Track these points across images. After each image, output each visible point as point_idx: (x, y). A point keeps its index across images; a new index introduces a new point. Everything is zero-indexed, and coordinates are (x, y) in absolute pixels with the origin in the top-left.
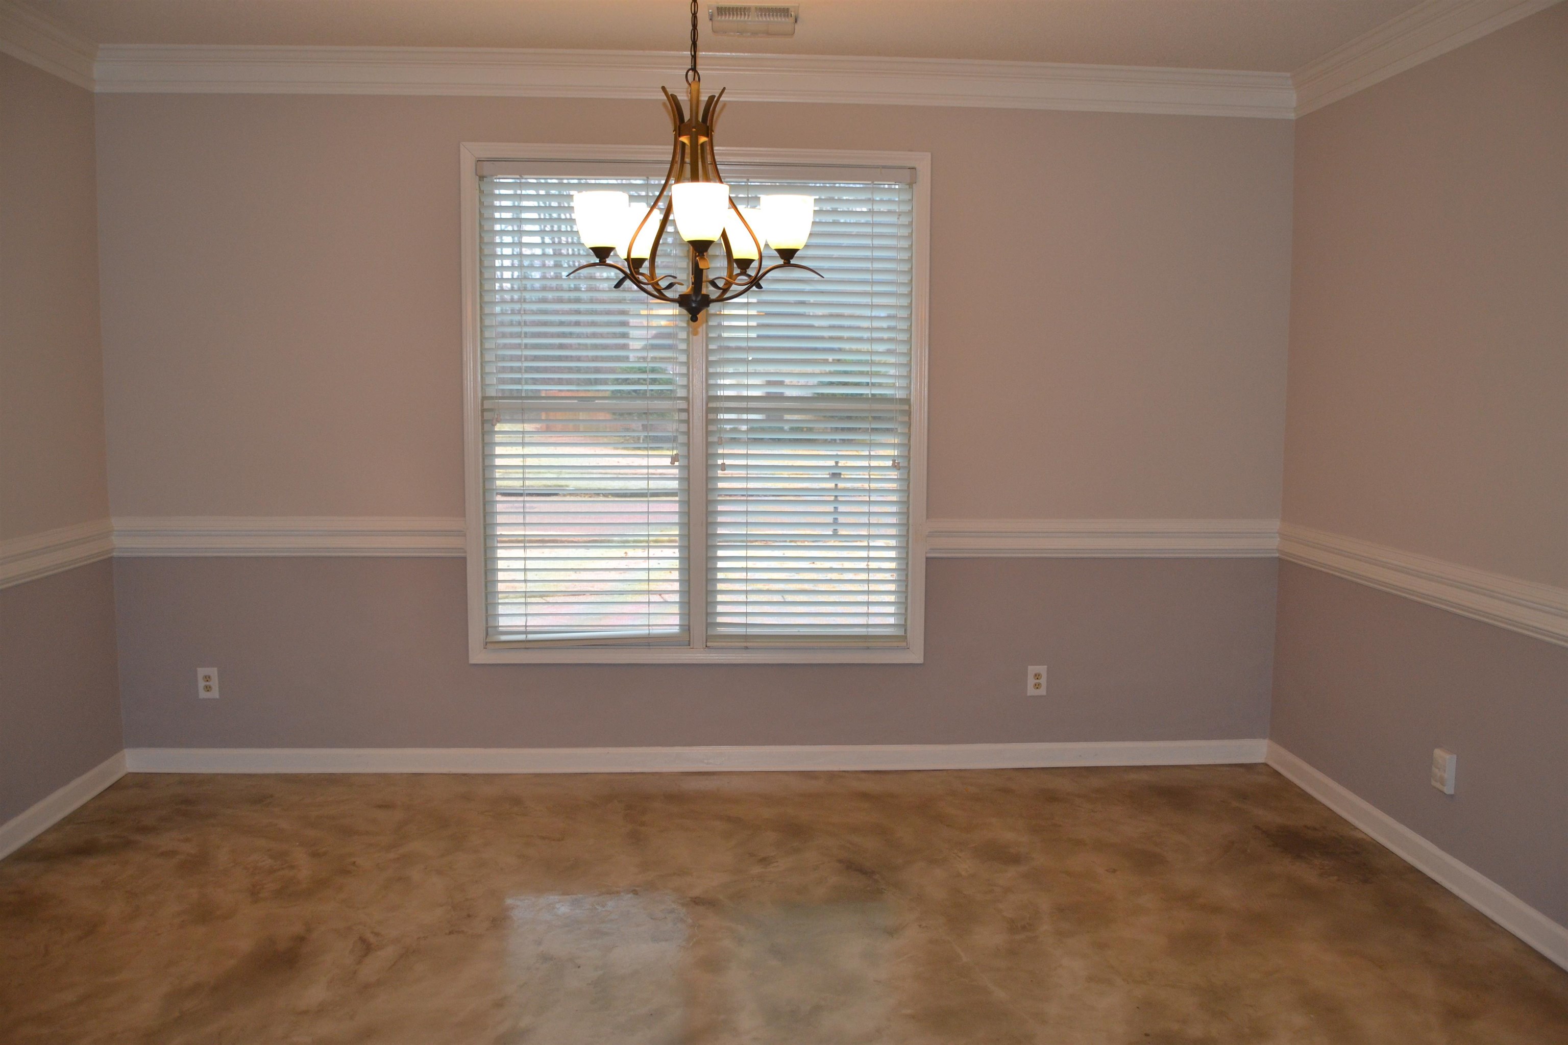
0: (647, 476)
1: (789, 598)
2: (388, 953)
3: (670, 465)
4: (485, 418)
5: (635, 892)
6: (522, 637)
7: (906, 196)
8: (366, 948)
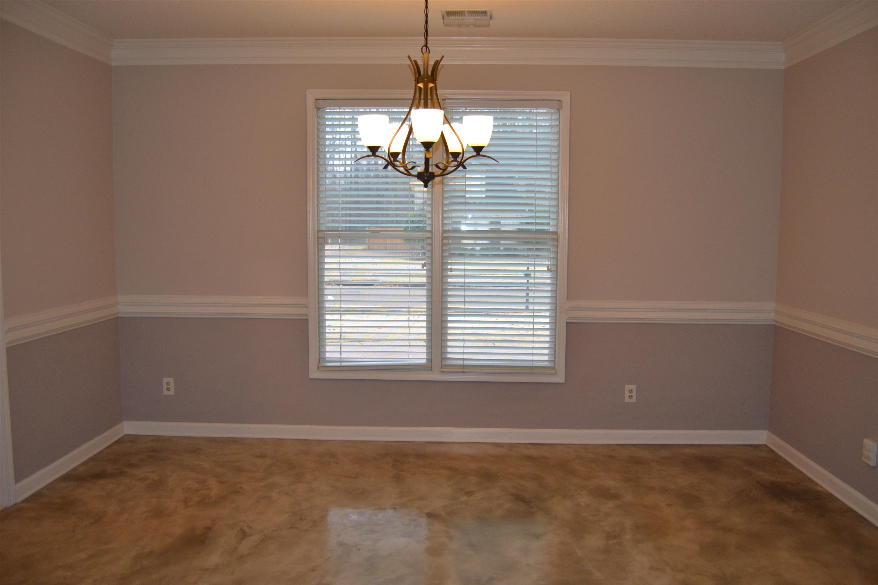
0: (408, 275)
1: (497, 344)
2: (255, 539)
3: (421, 268)
4: (319, 242)
5: (394, 509)
6: (338, 364)
7: (556, 117)
8: (244, 535)
